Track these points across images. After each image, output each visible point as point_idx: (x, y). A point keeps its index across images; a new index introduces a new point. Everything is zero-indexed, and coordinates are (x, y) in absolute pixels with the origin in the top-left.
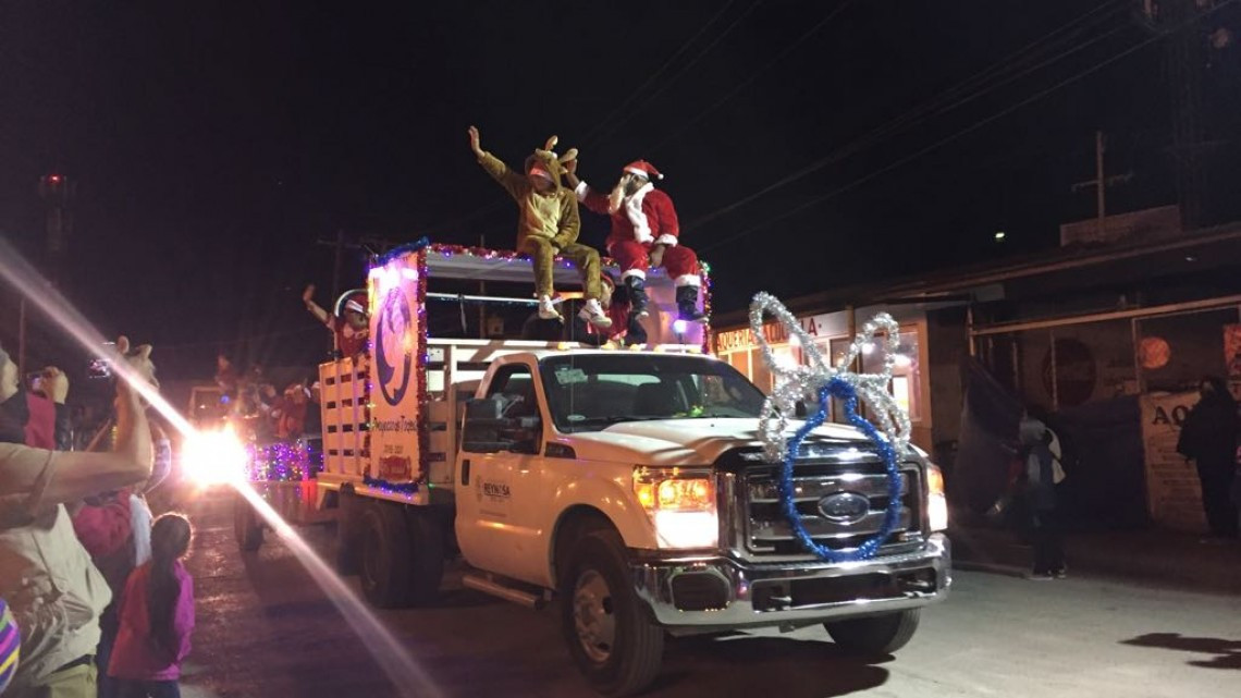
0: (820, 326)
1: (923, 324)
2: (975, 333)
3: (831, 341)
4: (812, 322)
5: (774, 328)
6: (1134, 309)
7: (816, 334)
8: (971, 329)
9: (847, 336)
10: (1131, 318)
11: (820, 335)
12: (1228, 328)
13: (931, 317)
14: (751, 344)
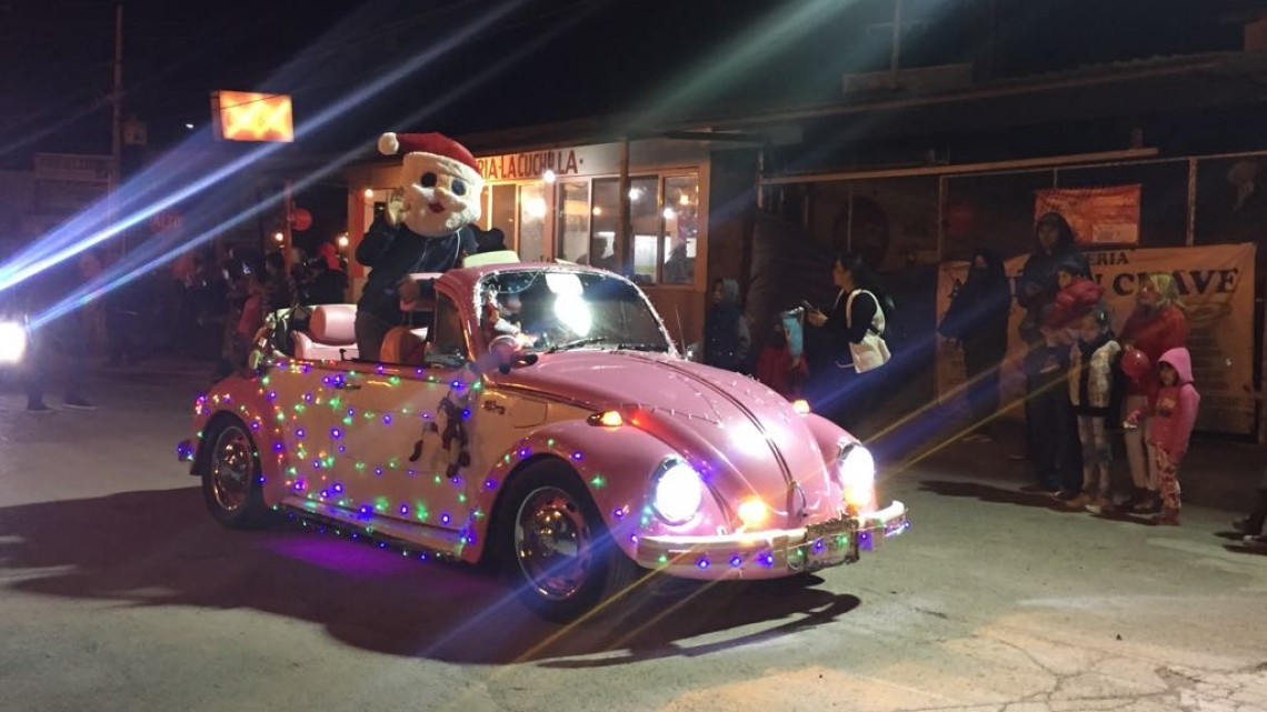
0: (581, 161)
1: (706, 167)
2: (766, 182)
3: (594, 181)
4: (572, 155)
5: (523, 161)
6: (944, 165)
7: (576, 171)
8: (761, 177)
9: (618, 176)
10: (939, 175)
11: (580, 173)
12: (1039, 193)
13: (717, 159)
14: (493, 177)
